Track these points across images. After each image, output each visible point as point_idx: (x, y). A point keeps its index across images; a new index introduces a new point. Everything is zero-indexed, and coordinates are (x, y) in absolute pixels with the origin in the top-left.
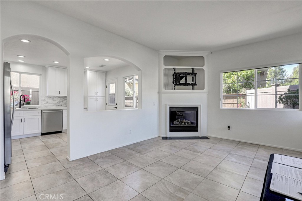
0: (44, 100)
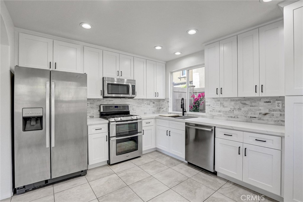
0: (210, 105)
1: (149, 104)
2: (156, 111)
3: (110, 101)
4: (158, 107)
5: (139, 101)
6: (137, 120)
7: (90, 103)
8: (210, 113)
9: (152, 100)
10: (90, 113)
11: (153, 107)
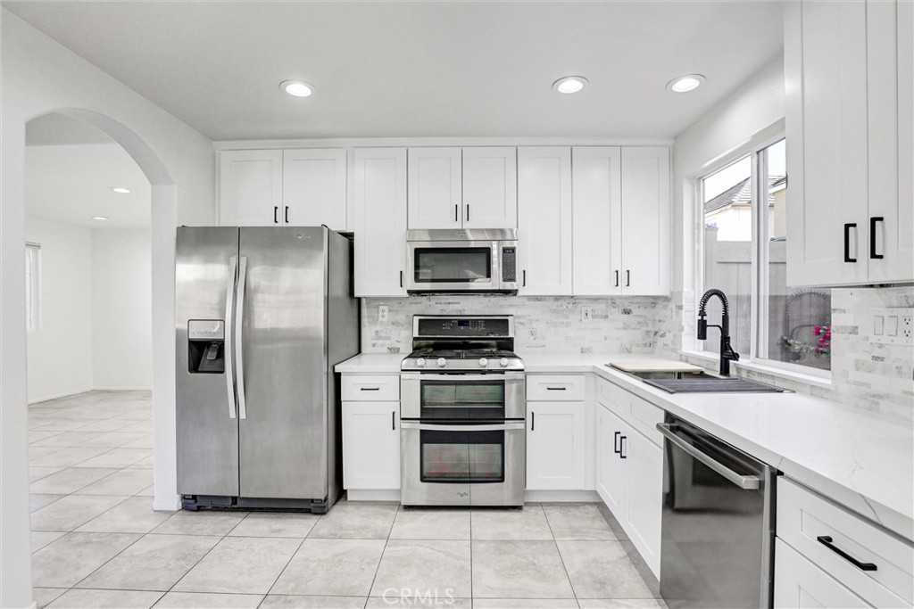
0: (854, 330)
1: (606, 317)
2: (638, 346)
3: (451, 305)
4: (650, 328)
5: (559, 303)
6: (502, 372)
7: (390, 311)
8: (854, 375)
9: (618, 302)
10: (389, 339)
11: (625, 329)
